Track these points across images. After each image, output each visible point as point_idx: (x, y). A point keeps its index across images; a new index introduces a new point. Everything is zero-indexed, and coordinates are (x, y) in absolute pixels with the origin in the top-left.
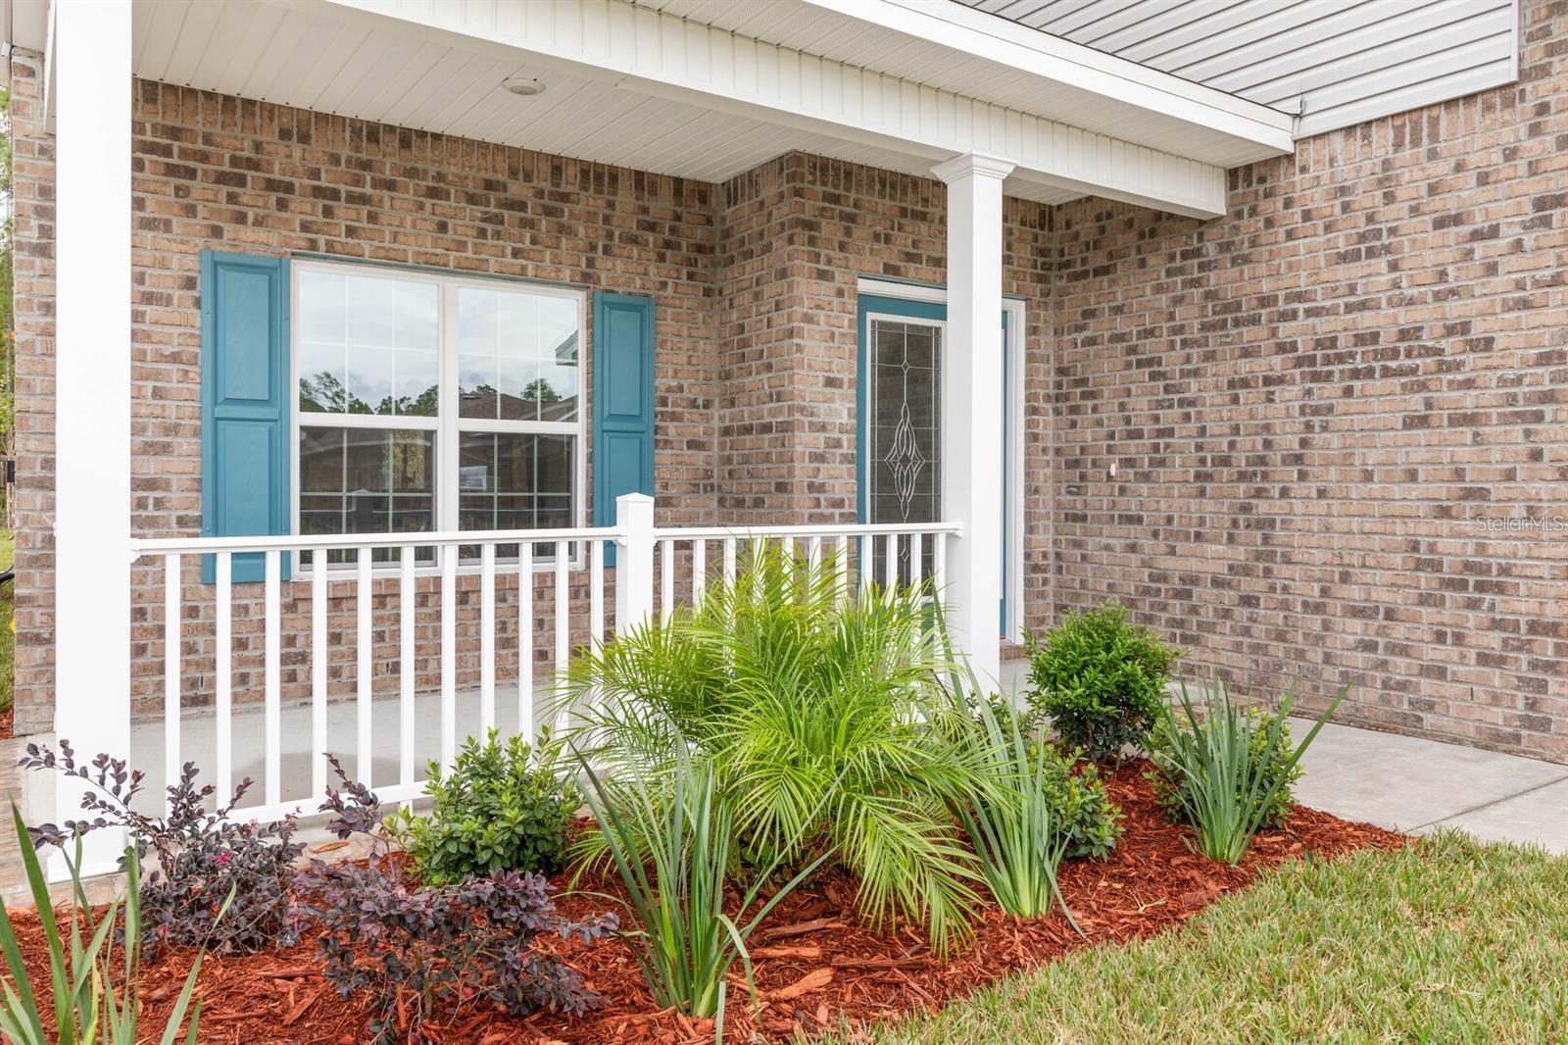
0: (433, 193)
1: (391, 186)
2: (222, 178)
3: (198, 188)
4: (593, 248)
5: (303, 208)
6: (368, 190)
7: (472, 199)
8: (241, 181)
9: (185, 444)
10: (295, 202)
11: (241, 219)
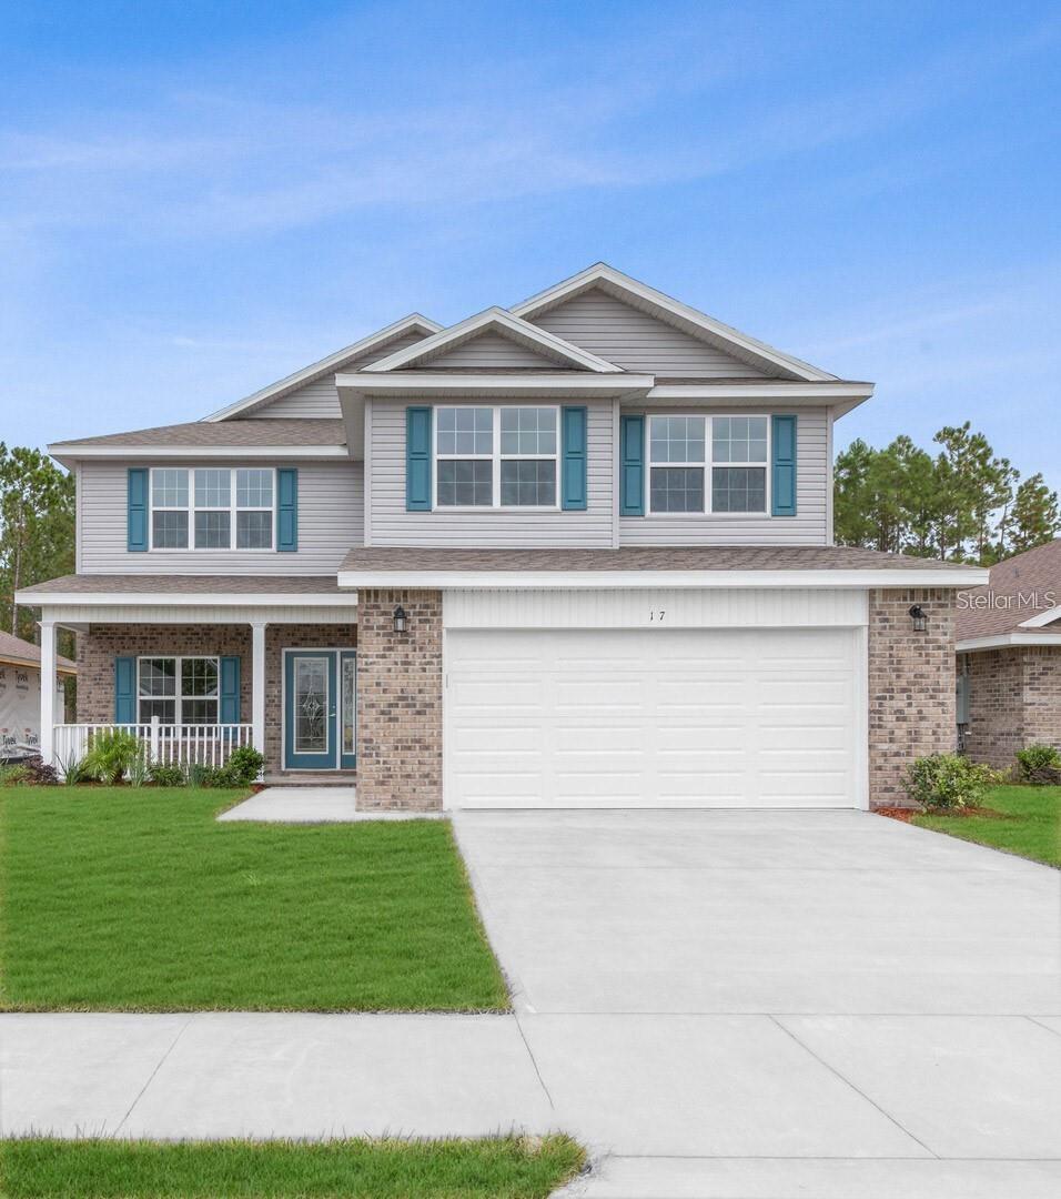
0: (172, 634)
1: (161, 634)
2: (119, 638)
3: (114, 641)
4: (220, 643)
5: (139, 643)
6: (155, 636)
7: (183, 634)
8: (124, 638)
9: (112, 705)
10: (137, 641)
11: (124, 648)
